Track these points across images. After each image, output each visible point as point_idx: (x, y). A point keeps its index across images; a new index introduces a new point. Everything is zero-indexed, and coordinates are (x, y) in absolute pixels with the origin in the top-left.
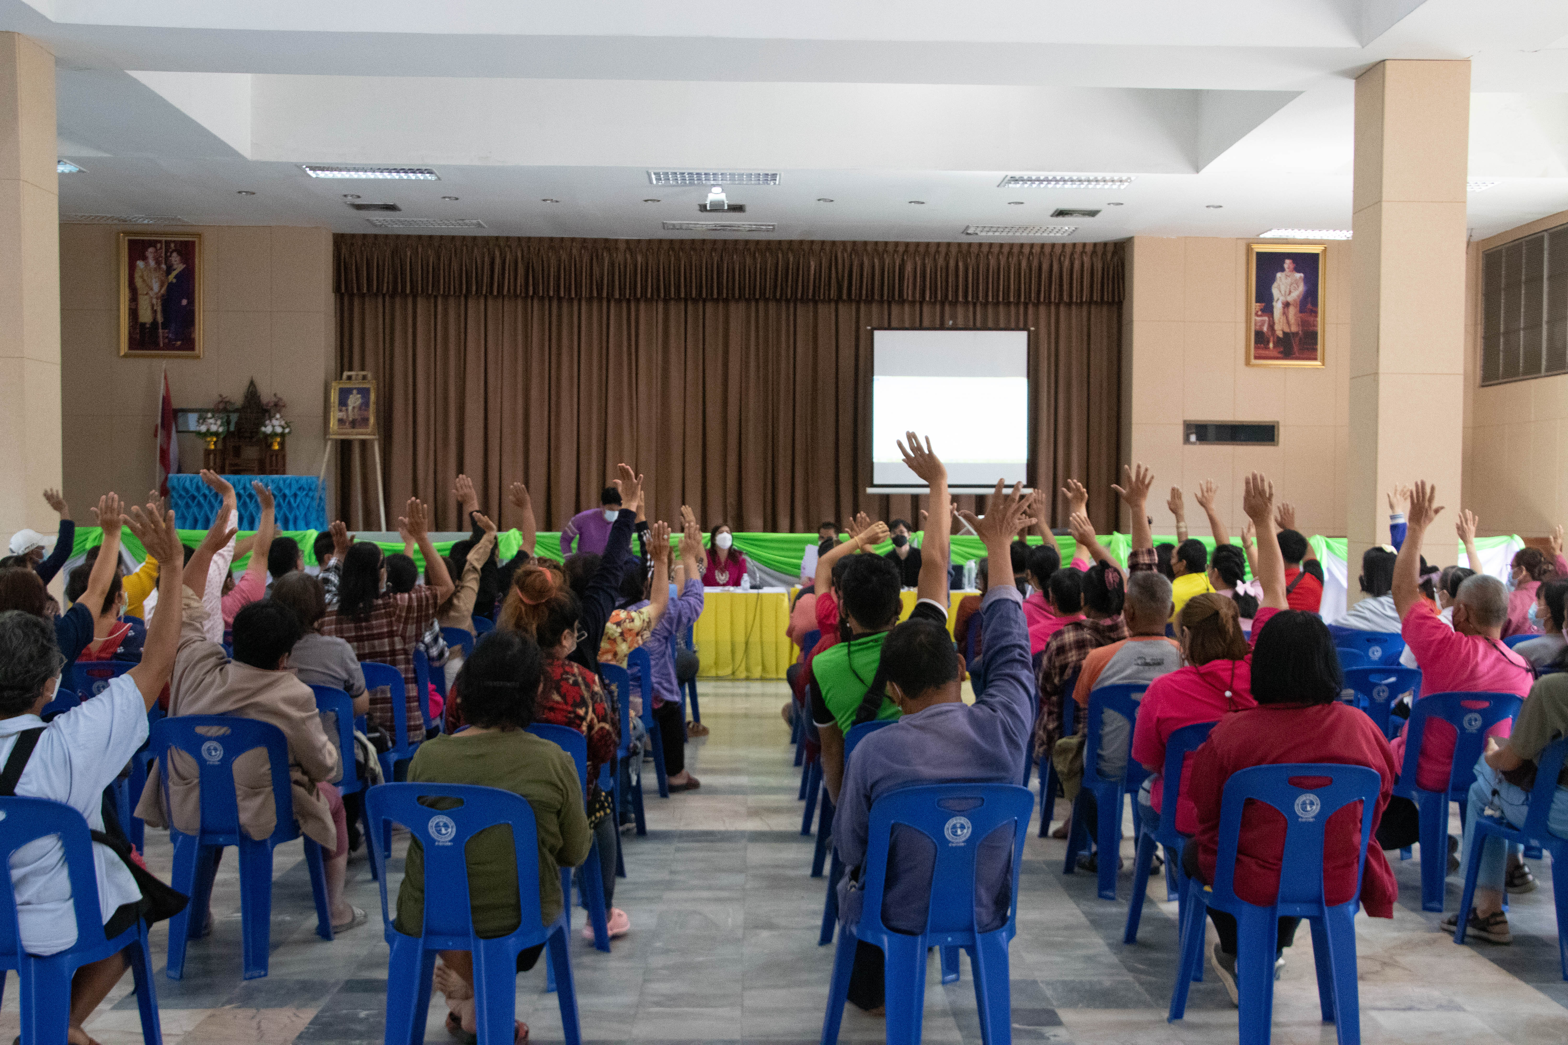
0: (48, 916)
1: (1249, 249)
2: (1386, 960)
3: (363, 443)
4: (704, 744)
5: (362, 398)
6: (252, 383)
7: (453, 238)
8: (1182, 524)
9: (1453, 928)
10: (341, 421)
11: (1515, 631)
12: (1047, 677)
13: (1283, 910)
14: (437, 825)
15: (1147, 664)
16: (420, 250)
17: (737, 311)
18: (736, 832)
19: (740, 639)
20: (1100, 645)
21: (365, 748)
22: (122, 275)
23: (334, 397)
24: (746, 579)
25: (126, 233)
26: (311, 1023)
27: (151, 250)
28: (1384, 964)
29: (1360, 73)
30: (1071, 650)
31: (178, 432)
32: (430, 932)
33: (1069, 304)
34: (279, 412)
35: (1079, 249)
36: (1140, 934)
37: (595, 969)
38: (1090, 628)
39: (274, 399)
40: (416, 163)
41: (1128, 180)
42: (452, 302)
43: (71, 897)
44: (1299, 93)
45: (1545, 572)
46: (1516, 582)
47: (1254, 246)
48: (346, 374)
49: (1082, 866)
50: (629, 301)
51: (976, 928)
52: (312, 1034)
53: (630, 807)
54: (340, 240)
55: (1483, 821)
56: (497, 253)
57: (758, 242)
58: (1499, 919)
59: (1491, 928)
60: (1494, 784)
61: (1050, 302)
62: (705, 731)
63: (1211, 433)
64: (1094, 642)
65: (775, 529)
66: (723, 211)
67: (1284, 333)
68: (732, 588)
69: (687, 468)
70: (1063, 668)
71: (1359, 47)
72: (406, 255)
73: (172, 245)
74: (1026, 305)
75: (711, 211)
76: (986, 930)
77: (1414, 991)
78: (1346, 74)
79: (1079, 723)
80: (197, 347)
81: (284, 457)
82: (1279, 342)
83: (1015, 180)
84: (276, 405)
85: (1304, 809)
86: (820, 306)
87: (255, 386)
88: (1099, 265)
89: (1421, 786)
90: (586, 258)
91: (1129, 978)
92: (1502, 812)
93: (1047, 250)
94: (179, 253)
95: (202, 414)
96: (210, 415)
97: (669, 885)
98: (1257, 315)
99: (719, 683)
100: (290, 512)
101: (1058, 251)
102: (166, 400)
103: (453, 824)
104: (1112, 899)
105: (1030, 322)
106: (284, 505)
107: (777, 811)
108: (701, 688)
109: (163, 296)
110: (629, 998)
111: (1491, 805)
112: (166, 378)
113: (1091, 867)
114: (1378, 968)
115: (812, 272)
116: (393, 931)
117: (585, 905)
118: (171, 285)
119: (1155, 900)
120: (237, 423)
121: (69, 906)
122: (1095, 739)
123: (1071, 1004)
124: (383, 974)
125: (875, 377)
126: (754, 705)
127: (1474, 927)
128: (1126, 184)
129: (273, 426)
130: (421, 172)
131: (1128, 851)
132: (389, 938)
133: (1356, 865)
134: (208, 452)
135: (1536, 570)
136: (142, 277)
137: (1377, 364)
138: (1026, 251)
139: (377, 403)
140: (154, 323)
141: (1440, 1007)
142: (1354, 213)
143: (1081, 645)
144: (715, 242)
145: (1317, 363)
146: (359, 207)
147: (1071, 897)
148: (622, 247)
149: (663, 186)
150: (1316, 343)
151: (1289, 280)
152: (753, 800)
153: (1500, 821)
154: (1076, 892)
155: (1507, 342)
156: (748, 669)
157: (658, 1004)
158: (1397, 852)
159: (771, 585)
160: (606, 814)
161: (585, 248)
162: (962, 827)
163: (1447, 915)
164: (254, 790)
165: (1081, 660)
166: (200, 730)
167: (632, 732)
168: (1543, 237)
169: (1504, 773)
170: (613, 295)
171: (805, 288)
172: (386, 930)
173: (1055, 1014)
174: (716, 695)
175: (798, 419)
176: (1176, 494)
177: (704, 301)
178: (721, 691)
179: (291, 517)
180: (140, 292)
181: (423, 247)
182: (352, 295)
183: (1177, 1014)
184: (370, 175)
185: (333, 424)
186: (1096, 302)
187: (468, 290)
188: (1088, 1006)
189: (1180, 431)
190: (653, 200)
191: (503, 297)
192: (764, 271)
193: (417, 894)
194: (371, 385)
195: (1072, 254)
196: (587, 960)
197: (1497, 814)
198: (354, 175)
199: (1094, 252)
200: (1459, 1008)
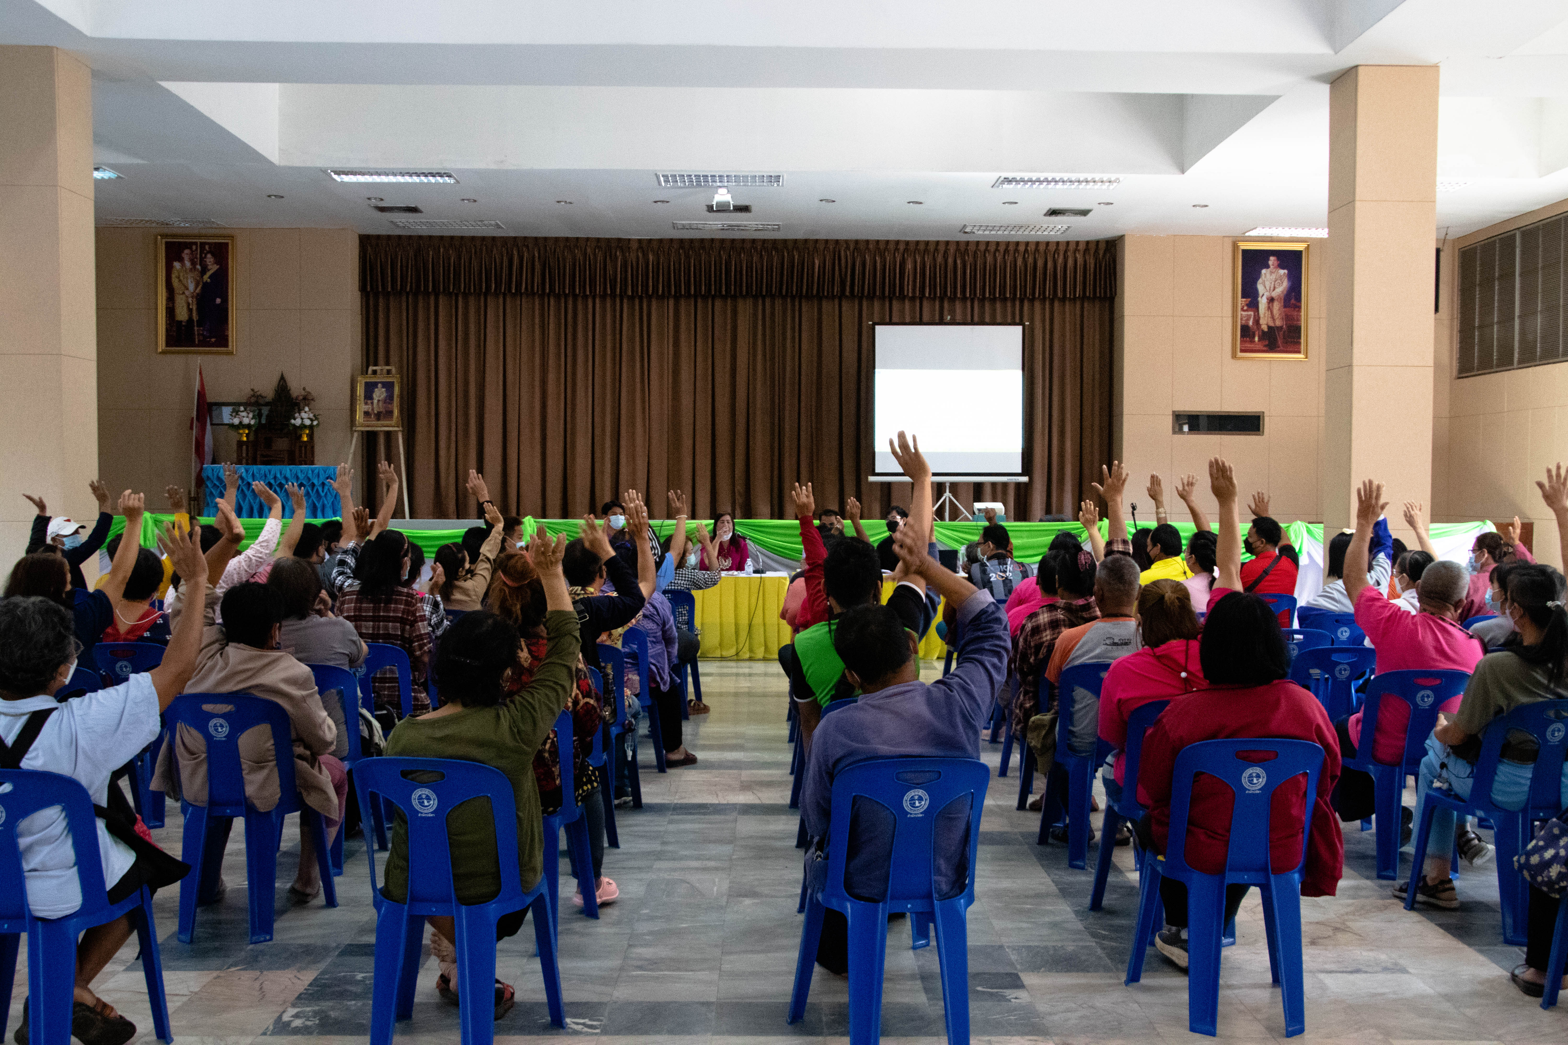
0: (55, 882)
1: (1235, 246)
2: (1338, 926)
3: (388, 434)
4: (705, 721)
5: (387, 391)
6: (282, 378)
7: (473, 238)
8: (1161, 510)
9: (1404, 895)
10: (367, 414)
11: (1478, 612)
12: (1024, 657)
13: (1231, 878)
14: (420, 798)
15: (1115, 644)
16: (442, 250)
17: (745, 308)
18: (728, 804)
19: (744, 621)
20: (1072, 625)
21: (369, 725)
22: (160, 274)
23: (360, 391)
24: (749, 565)
25: (164, 236)
26: (311, 985)
27: (187, 251)
28: (1336, 929)
29: (1334, 78)
30: (1045, 630)
31: (212, 424)
32: (414, 899)
33: (1063, 300)
34: (308, 405)
35: (1072, 247)
36: (1106, 901)
37: (582, 935)
38: (1063, 609)
39: (303, 393)
40: (436, 167)
41: (1117, 181)
42: (472, 301)
43: (75, 864)
44: (1277, 97)
45: (1505, 554)
46: (1479, 565)
47: (1240, 244)
48: (371, 368)
49: (1055, 837)
50: (641, 298)
51: (935, 895)
52: (311, 994)
53: (627, 781)
54: (367, 242)
55: (1431, 792)
56: (515, 253)
57: (764, 241)
58: (1447, 886)
59: (1438, 895)
60: (1442, 756)
61: (1044, 298)
62: (706, 709)
63: (1203, 423)
64: (1067, 623)
65: (781, 517)
66: (729, 211)
67: (1269, 327)
68: (736, 573)
69: (697, 457)
70: (1039, 647)
71: (1331, 52)
72: (429, 254)
73: (207, 247)
74: (1022, 301)
75: (718, 211)
76: (944, 897)
77: (1363, 955)
78: (1321, 78)
79: (1054, 700)
80: (230, 344)
81: (313, 447)
82: (1264, 336)
83: (1008, 181)
84: (305, 398)
85: (1251, 782)
86: (824, 303)
87: (285, 381)
88: (1091, 262)
89: (1377, 761)
90: (600, 257)
91: (1091, 943)
92: (1450, 785)
93: (1042, 248)
94: (213, 255)
95: (236, 406)
96: (242, 408)
97: (659, 856)
98: (1242, 310)
99: (724, 663)
100: (319, 502)
101: (1052, 248)
102: (201, 394)
103: (435, 796)
104: (1083, 868)
105: (1026, 317)
106: (313, 494)
107: (769, 784)
108: (702, 667)
109: (198, 294)
110: (614, 962)
111: (1439, 777)
112: (200, 373)
113: (1063, 838)
114: (1331, 933)
115: (817, 270)
116: (379, 896)
117: (575, 874)
118: (205, 284)
119: (1123, 869)
120: (267, 416)
121: (73, 874)
122: (1066, 716)
123: (1035, 968)
124: (372, 939)
125: (877, 370)
126: (759, 684)
127: (1424, 894)
128: (1115, 184)
129: (302, 419)
130: (441, 175)
131: (1097, 821)
132: (377, 905)
133: (1301, 836)
134: (240, 443)
135: (1497, 552)
136: (178, 277)
137: (1351, 357)
138: (1022, 248)
139: (401, 396)
140: (190, 320)
141: (1386, 969)
142: (1330, 212)
143: (1055, 625)
144: (723, 241)
145: (1301, 356)
146: (382, 209)
147: (1043, 866)
148: (635, 246)
149: (672, 187)
150: (1300, 337)
151: (1274, 276)
152: (746, 775)
153: (1449, 792)
154: (1047, 861)
155: (1481, 336)
156: (751, 650)
157: (640, 968)
158: (1358, 823)
159: (775, 570)
160: (593, 787)
161: (599, 248)
162: (920, 799)
163: (1400, 882)
164: (259, 764)
165: (1055, 639)
166: (207, 707)
167: (627, 710)
168: (1514, 235)
169: (1451, 747)
170: (626, 292)
171: (810, 287)
172: (375, 897)
173: (1019, 978)
174: (721, 675)
175: (803, 410)
176: (1155, 481)
177: (714, 298)
178: (725, 671)
179: (319, 505)
180: (177, 291)
181: (444, 247)
182: (376, 295)
183: (1134, 977)
184: (392, 179)
185: (359, 417)
186: (1089, 298)
187: (488, 287)
188: (1049, 971)
189: (1169, 421)
190: (663, 202)
191: (521, 294)
192: (770, 269)
193: (402, 863)
194: (395, 379)
195: (1066, 252)
196: (578, 926)
197: (1445, 786)
198: (377, 179)
199: (1087, 250)
200: (1404, 971)
